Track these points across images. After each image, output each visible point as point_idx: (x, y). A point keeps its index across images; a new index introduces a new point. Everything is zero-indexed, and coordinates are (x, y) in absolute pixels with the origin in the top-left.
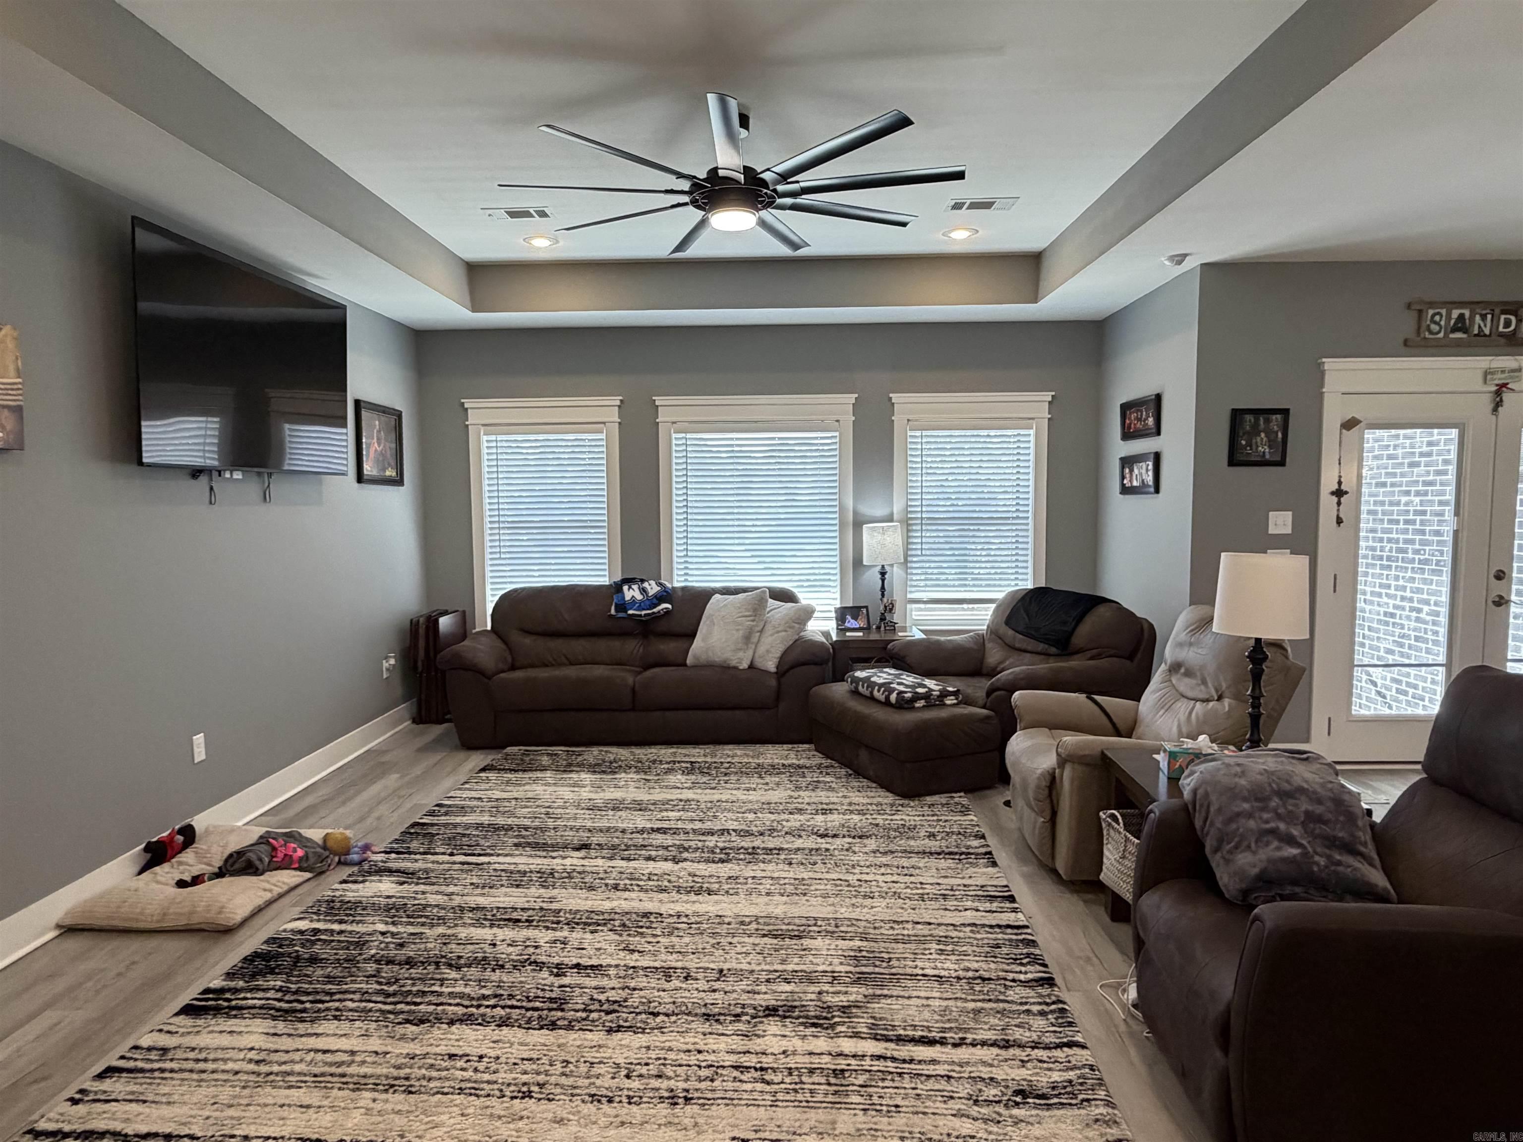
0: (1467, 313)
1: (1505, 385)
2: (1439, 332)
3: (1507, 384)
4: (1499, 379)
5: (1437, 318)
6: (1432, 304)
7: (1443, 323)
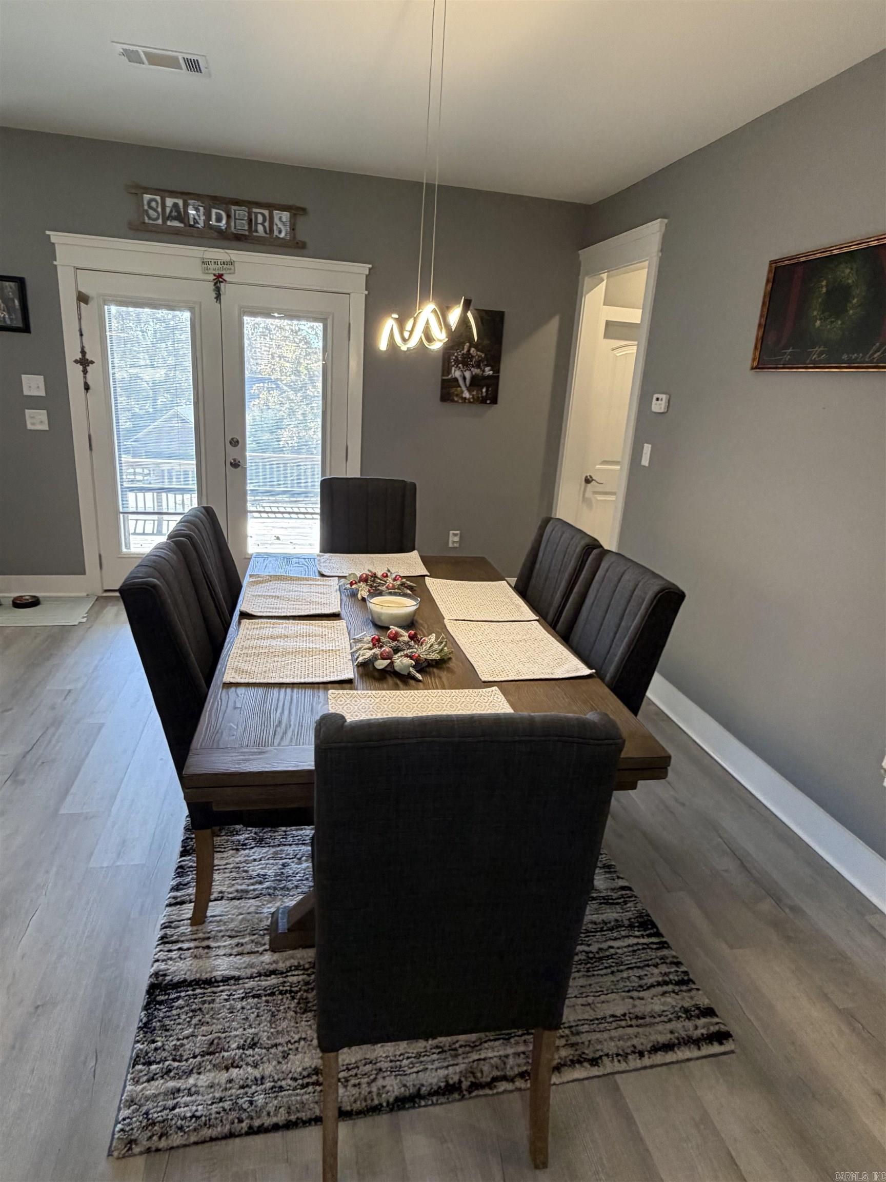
0: (180, 203)
1: (221, 276)
2: (157, 219)
3: (222, 275)
4: (215, 269)
5: (153, 204)
6: (147, 190)
7: (159, 210)
